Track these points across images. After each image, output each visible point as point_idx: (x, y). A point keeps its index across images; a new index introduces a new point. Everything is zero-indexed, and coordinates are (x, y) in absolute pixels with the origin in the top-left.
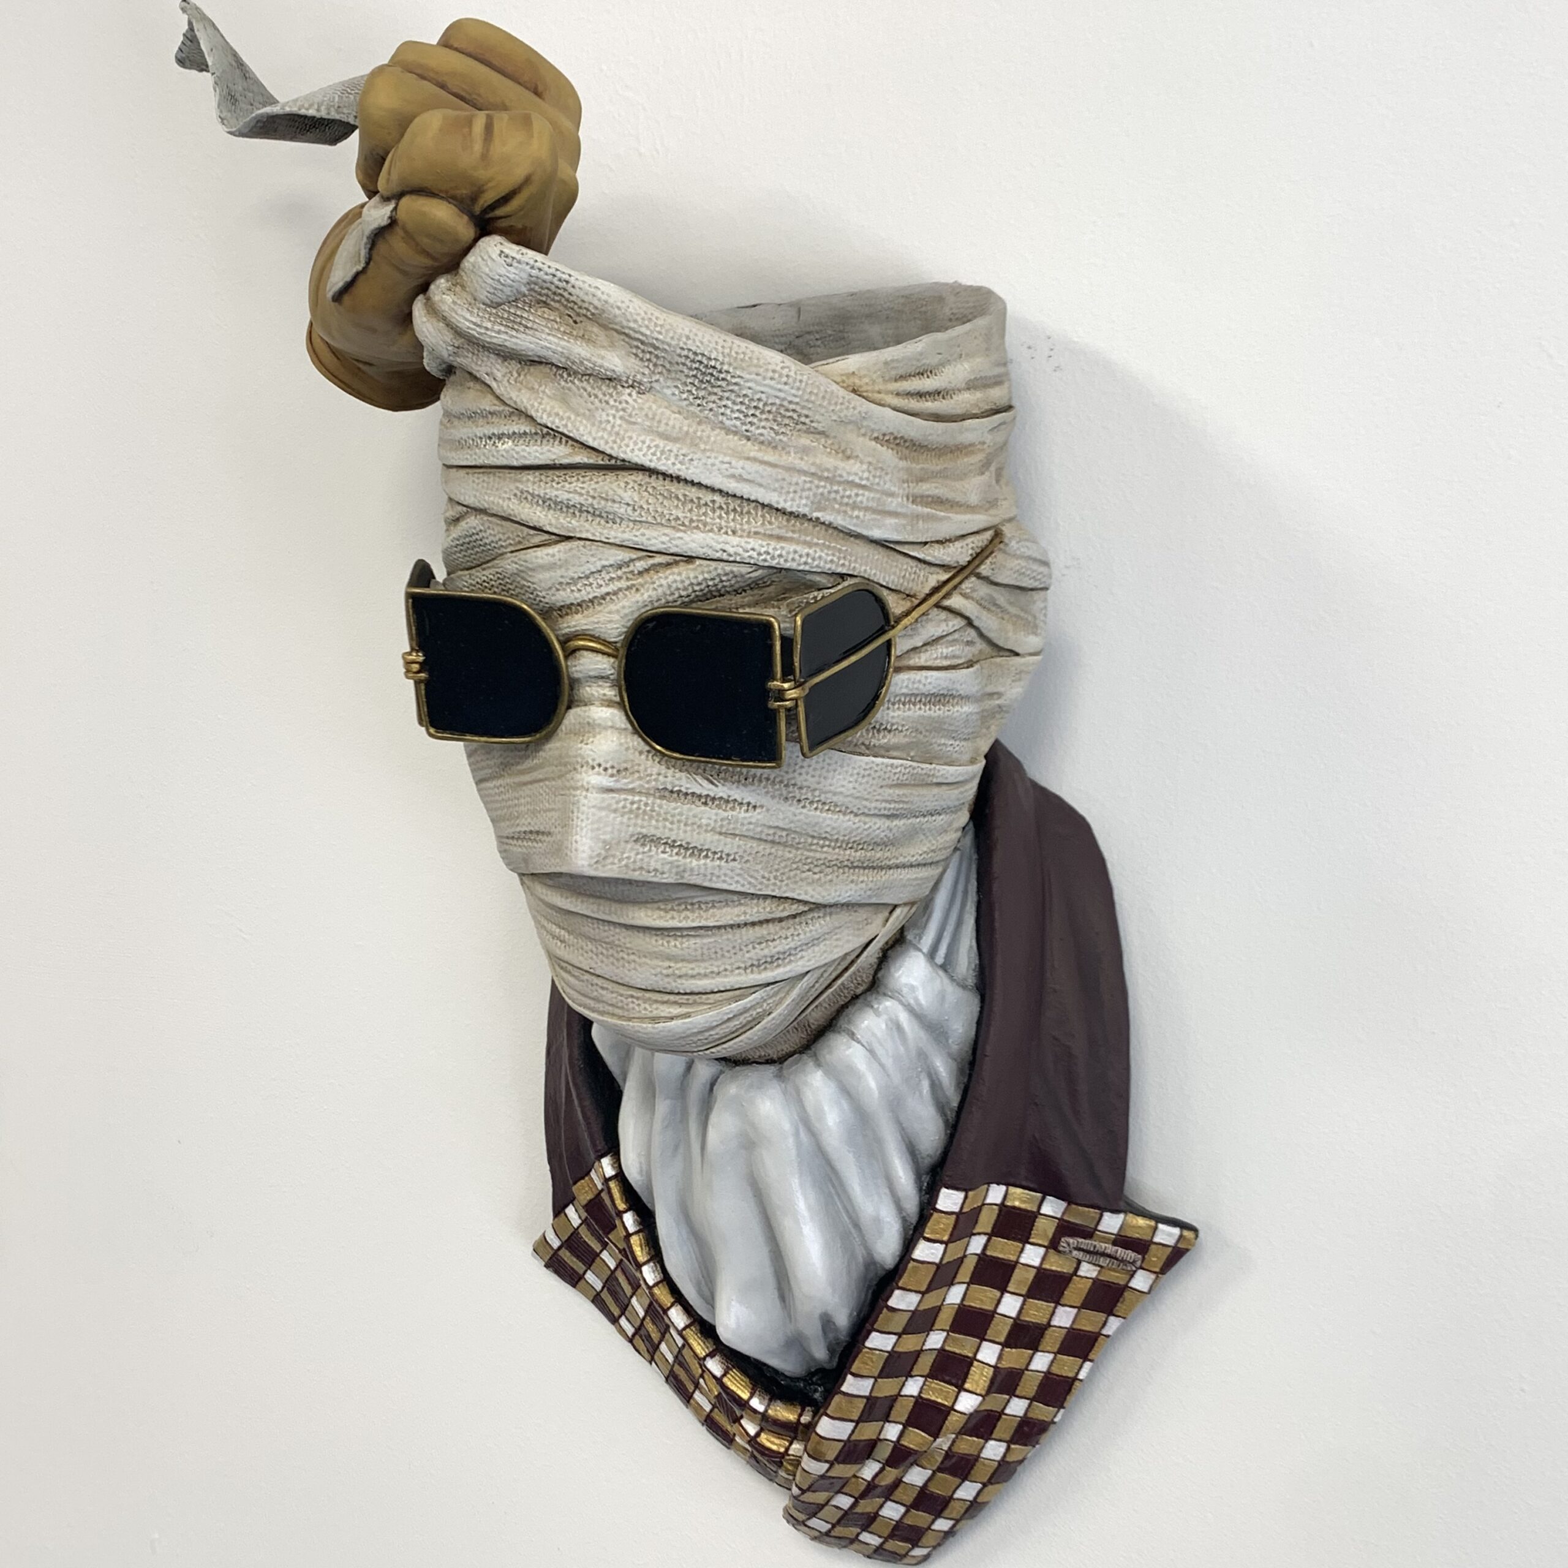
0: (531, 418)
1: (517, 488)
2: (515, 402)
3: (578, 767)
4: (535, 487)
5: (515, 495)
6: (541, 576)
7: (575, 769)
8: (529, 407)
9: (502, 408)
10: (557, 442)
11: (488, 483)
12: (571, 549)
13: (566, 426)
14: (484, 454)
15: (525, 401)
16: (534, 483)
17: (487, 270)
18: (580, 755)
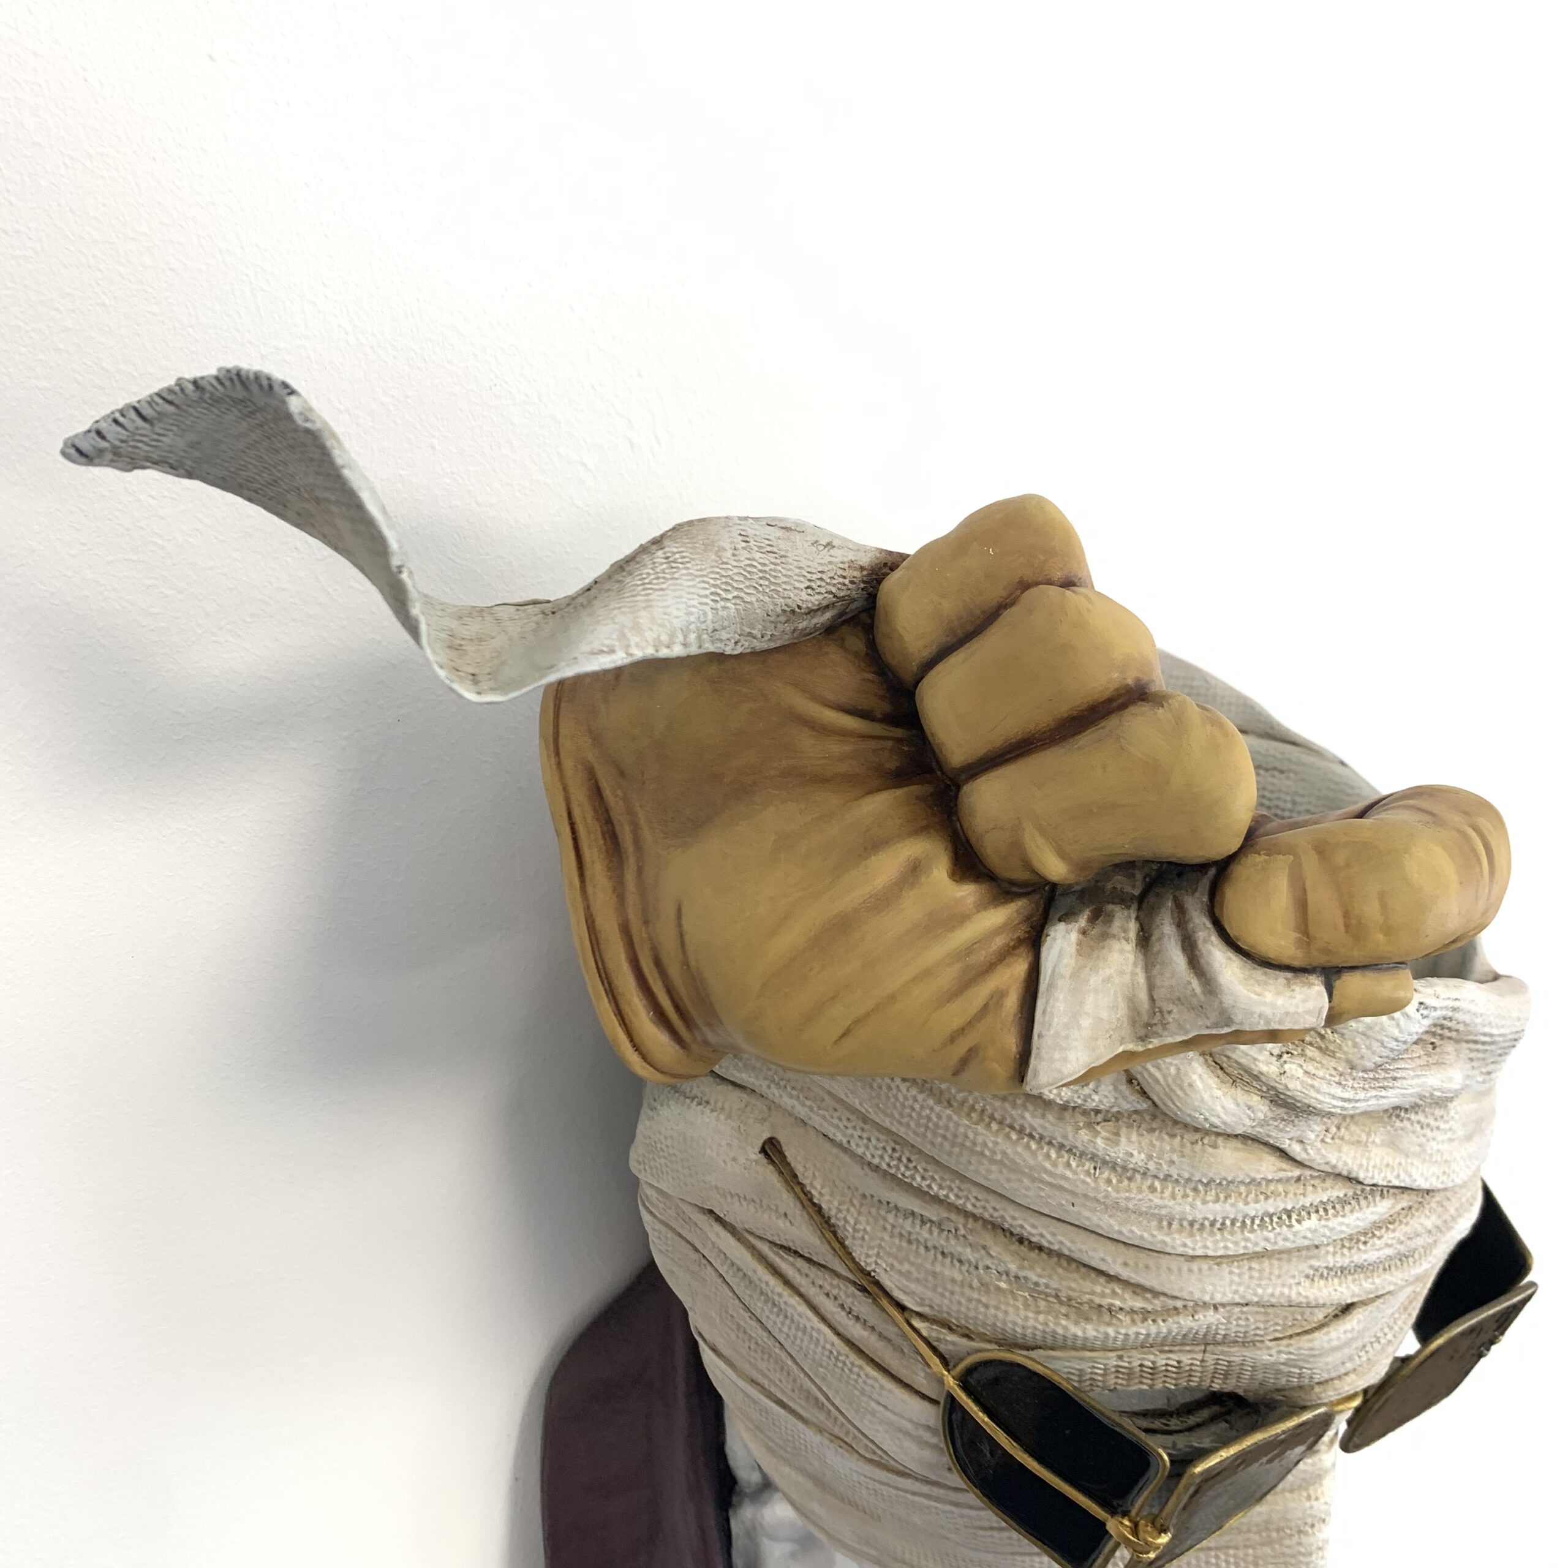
0: (1351, 1179)
1: (1311, 1267)
2: (1335, 1167)
3: (1308, 1528)
4: (1338, 1258)
5: (1307, 1276)
6: (1330, 1359)
7: (1300, 1532)
8: (1355, 1168)
9: (1297, 1172)
10: (1378, 1198)
11: (1261, 1271)
12: (1371, 1312)
13: (1398, 1176)
14: (1267, 1240)
15: (1350, 1162)
16: (1335, 1253)
17: (1396, 1033)
18: (1311, 1516)
